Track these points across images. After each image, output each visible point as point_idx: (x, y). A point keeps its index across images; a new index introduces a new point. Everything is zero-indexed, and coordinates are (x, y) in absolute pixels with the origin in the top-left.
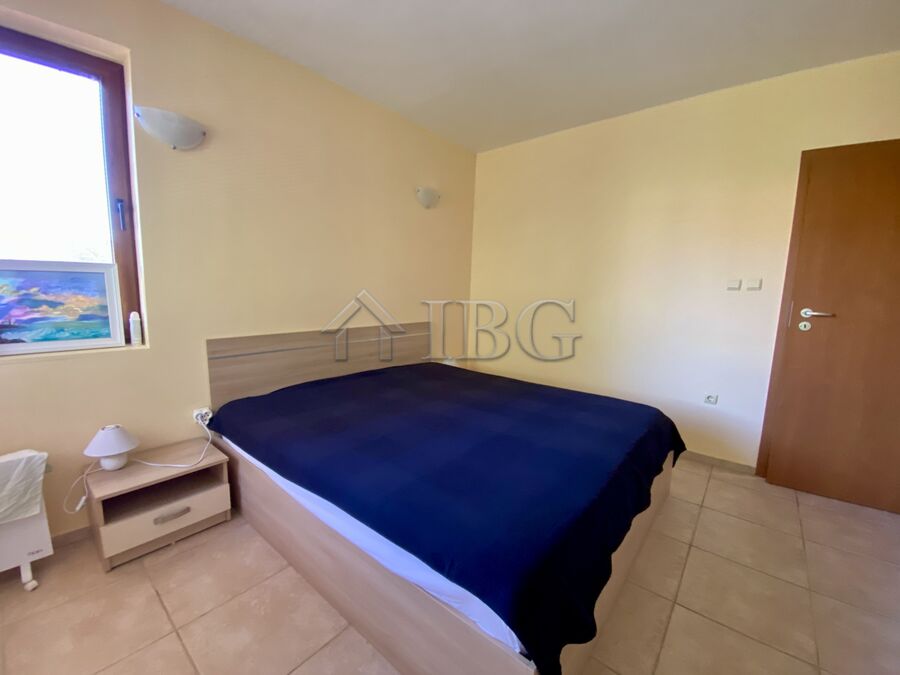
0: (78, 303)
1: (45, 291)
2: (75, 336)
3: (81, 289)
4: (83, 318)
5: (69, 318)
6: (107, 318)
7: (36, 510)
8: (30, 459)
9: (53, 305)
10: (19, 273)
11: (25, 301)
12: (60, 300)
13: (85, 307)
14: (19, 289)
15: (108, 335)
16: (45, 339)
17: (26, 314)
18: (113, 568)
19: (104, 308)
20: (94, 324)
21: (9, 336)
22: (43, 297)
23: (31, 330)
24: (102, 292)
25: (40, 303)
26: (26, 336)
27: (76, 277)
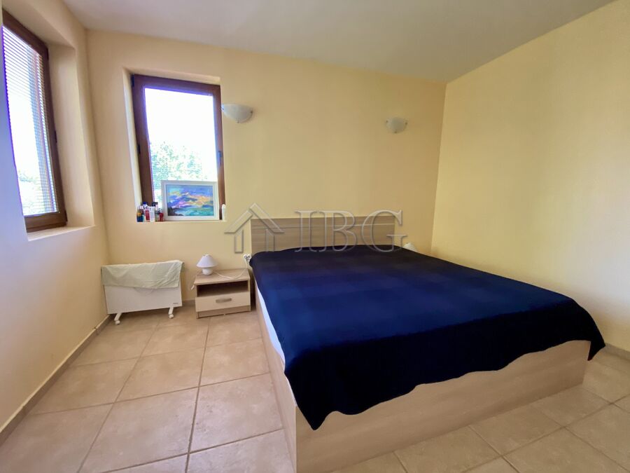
0: (203, 199)
1: (191, 193)
2: (201, 214)
3: (203, 193)
4: (204, 206)
5: (199, 206)
6: (213, 207)
7: (176, 285)
8: (177, 263)
9: (194, 200)
10: (182, 186)
11: (185, 199)
12: (196, 198)
13: (205, 201)
14: (182, 193)
15: (213, 215)
16: (190, 215)
17: (184, 204)
18: (199, 318)
19: (212, 202)
20: (208, 209)
21: (177, 213)
22: (190, 197)
23: (185, 210)
24: (211, 194)
25: (189, 199)
26: (183, 213)
27: (203, 189)
